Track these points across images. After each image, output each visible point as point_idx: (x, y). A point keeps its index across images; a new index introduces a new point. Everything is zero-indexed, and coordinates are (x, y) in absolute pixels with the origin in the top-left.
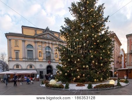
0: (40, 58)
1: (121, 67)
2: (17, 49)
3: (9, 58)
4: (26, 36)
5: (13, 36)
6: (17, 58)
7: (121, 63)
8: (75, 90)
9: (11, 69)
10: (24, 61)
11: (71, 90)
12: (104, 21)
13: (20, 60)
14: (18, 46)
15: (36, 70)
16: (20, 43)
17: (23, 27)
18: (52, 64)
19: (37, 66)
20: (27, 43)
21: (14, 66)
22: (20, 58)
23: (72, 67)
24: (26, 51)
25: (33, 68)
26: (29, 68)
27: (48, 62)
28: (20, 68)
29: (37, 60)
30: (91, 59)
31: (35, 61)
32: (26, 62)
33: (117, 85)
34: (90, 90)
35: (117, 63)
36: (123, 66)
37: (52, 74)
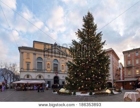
0: (48, 69)
1: (120, 79)
2: (28, 61)
3: (21, 69)
4: (37, 50)
5: (25, 49)
6: (28, 69)
7: (119, 75)
8: (80, 96)
9: (22, 79)
10: (34, 72)
11: (78, 96)
12: (102, 44)
13: (31, 71)
14: (29, 59)
15: (44, 80)
16: (31, 56)
17: (34, 42)
18: (58, 75)
19: (46, 76)
20: (37, 56)
21: (25, 76)
22: (31, 69)
23: (78, 79)
24: (36, 63)
25: (42, 78)
26: (38, 78)
27: (55, 73)
28: (30, 78)
29: (46, 71)
30: (92, 74)
31: (44, 72)
32: (36, 73)
33: (111, 93)
34: (91, 96)
35: (116, 75)
36: (122, 78)
37: (59, 84)
